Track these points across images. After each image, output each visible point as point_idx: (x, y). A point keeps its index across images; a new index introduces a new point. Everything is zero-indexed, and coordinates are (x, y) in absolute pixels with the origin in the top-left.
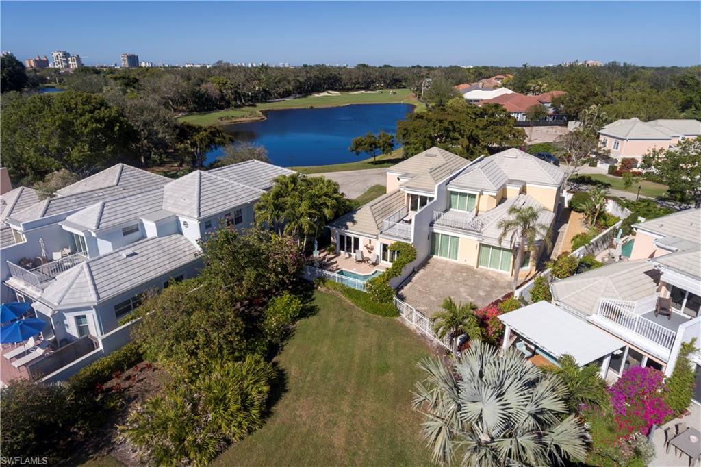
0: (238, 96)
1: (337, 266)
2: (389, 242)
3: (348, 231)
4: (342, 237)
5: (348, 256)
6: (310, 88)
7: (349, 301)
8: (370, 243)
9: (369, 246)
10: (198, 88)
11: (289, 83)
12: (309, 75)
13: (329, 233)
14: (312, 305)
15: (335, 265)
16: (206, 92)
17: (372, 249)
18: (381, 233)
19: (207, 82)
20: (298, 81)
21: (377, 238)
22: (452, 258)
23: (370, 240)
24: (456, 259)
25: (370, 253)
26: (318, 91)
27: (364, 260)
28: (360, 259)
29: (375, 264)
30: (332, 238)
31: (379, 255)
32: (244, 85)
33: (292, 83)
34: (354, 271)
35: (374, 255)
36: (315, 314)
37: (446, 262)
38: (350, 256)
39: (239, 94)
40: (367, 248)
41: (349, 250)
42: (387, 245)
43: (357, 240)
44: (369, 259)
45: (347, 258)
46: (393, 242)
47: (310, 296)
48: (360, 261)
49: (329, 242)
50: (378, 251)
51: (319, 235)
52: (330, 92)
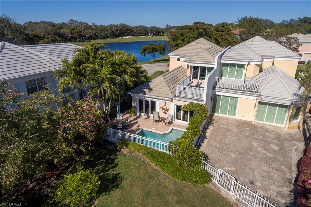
0: (81, 36)
1: (139, 126)
2: (182, 104)
3: (146, 96)
4: (141, 102)
5: (147, 117)
6: (118, 35)
7: (154, 165)
8: (165, 105)
9: (165, 107)
10: (58, 31)
11: (107, 31)
12: (117, 28)
13: (130, 99)
14: (115, 173)
15: (136, 125)
16: (63, 33)
17: (167, 110)
18: (175, 96)
19: (64, 28)
20: (112, 30)
21: (172, 101)
22: (231, 115)
23: (165, 103)
24: (234, 115)
25: (166, 113)
26: (122, 36)
27: (161, 120)
28: (157, 119)
29: (170, 123)
30: (133, 103)
31: (173, 115)
32: (84, 31)
33: (109, 31)
34: (153, 130)
35: (169, 115)
36: (117, 187)
37: (227, 119)
38: (149, 117)
39: (81, 35)
40: (163, 109)
41: (147, 112)
42: (181, 107)
43: (153, 104)
44: (165, 119)
45: (146, 119)
46: (186, 104)
47: (113, 161)
48: (157, 121)
49: (130, 106)
50: (172, 111)
51: (122, 100)
52: (127, 36)
